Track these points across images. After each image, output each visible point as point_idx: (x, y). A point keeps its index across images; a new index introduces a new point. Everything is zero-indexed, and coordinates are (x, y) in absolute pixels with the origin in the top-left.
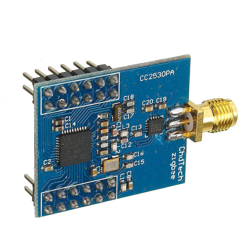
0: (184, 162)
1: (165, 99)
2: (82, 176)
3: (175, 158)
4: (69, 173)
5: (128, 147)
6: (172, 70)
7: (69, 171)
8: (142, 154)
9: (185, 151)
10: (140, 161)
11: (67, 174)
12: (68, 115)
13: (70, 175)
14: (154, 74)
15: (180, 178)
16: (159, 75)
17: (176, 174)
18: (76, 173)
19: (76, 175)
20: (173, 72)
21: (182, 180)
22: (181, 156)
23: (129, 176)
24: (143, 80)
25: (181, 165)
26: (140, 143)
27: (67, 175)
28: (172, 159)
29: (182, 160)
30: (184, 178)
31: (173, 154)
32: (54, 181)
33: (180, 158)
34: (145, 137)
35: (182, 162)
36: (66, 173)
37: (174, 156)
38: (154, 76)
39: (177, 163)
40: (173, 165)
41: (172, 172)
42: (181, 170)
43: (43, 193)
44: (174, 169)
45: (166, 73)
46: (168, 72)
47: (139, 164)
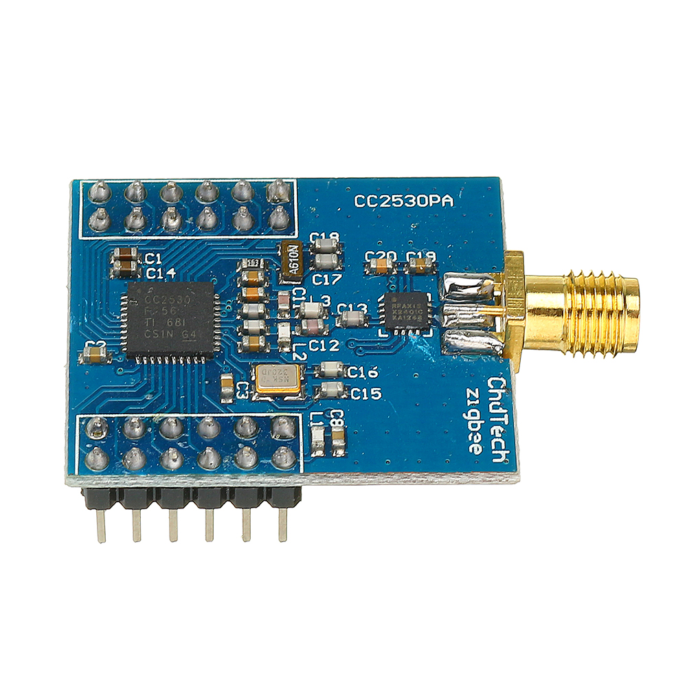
0: (506, 416)
1: (432, 256)
2: (197, 398)
3: (477, 402)
4: (156, 383)
5: (331, 350)
6: (447, 196)
7: (156, 378)
8: (373, 374)
9: (509, 388)
10: (369, 392)
11: (153, 383)
12: (155, 251)
13: (160, 388)
14: (395, 198)
15: (499, 456)
16: (410, 201)
17: (486, 441)
18: (178, 385)
19: (178, 391)
20: (449, 199)
21: (506, 461)
22: (495, 401)
23: (337, 421)
24: (364, 205)
25: (498, 423)
26: (365, 348)
27: (153, 386)
28: (469, 403)
29: (501, 410)
30: (512, 458)
31: (469, 391)
32: (114, 396)
33: (493, 403)
34: (380, 335)
35: (502, 415)
36: (149, 384)
37: (472, 398)
38: (394, 200)
39: (485, 415)
40: (473, 419)
41: (471, 435)
42: (500, 435)
43: (82, 416)
44: (477, 429)
45: (430, 200)
46: (435, 199)
47: (365, 398)
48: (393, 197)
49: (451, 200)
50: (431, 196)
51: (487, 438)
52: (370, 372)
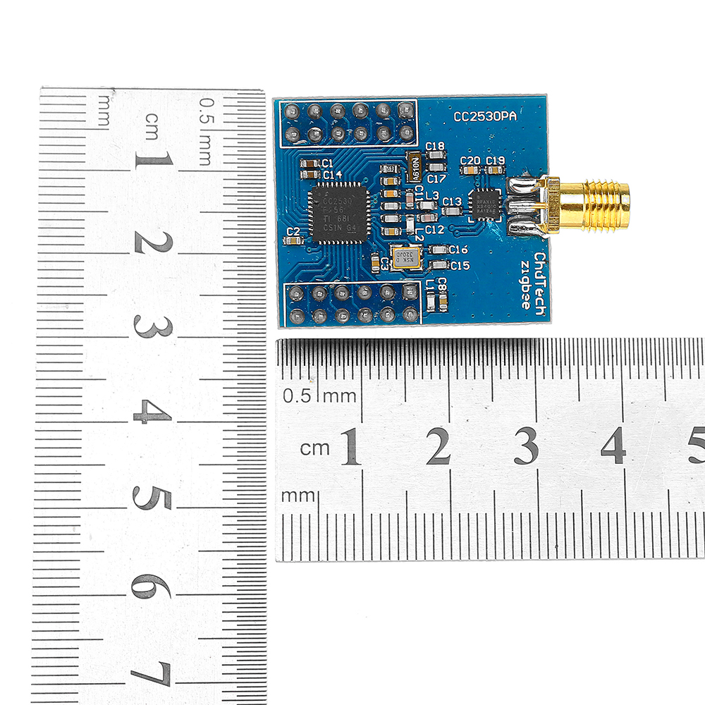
0: (545, 281)
1: (502, 160)
2: (357, 269)
3: (528, 271)
4: (332, 259)
5: (439, 233)
6: (513, 112)
7: (332, 255)
8: (465, 250)
9: (547, 261)
10: (462, 264)
11: (329, 259)
12: (329, 157)
13: (334, 262)
15: (540, 310)
16: (489, 116)
17: (532, 301)
18: (345, 261)
19: (345, 265)
20: (513, 115)
21: (544, 314)
22: (539, 270)
23: (442, 286)
24: (460, 119)
25: (540, 287)
26: (460, 231)
27: (330, 261)
28: (523, 271)
29: (542, 277)
30: (548, 311)
31: (523, 263)
32: (306, 267)
33: (537, 272)
34: (470, 222)
35: (542, 280)
36: (327, 258)
37: (525, 268)
38: (479, 116)
39: (533, 281)
40: (525, 283)
41: (523, 295)
42: (541, 295)
43: (287, 284)
44: (527, 291)
45: (503, 115)
46: (505, 114)
47: (460, 269)
48: (479, 113)
49: (515, 116)
50: (503, 112)
51: (533, 296)
52: (463, 250)
